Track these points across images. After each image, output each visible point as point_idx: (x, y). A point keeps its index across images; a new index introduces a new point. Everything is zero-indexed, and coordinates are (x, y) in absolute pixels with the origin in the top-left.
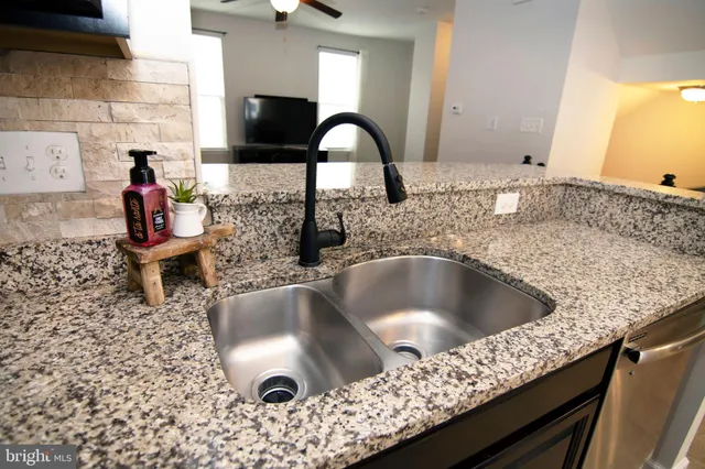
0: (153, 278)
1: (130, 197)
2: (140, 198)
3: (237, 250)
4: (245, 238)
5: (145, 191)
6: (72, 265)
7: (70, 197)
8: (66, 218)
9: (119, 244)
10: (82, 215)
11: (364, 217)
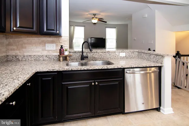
0: (61, 59)
1: (60, 50)
2: (61, 50)
3: (73, 58)
4: (74, 56)
5: (62, 49)
6: (53, 58)
7: (54, 50)
8: (53, 53)
9: (58, 55)
10: (55, 52)
11: (93, 55)
